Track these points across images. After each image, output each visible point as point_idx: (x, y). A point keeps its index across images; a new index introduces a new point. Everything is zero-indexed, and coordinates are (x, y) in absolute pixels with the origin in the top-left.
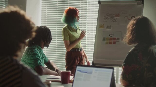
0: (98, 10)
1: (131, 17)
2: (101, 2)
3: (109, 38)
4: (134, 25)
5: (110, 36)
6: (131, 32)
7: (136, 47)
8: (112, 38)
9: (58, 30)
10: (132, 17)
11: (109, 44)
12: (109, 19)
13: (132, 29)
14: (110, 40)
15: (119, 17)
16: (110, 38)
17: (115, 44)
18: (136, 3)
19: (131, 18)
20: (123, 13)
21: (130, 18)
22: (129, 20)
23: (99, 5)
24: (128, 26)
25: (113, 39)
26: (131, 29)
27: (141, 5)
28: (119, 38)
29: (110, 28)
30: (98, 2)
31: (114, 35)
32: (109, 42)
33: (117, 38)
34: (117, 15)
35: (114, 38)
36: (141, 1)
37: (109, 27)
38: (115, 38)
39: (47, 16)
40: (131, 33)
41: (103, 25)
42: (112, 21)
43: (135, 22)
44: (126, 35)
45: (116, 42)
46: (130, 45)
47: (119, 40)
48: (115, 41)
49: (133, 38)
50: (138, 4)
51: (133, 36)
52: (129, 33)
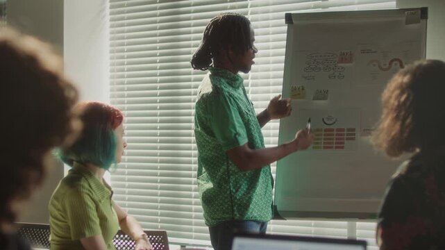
0: (284, 50)
1: (390, 60)
2: (293, 19)
3: (321, 130)
4: (403, 89)
5: (325, 123)
6: (395, 115)
7: (414, 159)
8: (332, 130)
9: (161, 108)
10: (390, 64)
11: (325, 148)
12: (320, 69)
13: (399, 102)
14: (325, 135)
15: (352, 63)
16: (326, 130)
17: (342, 148)
18: (404, 19)
19: (388, 65)
20: (363, 52)
21: (385, 65)
22: (384, 70)
23: (286, 28)
24: (386, 94)
25: (335, 133)
26: (396, 103)
27: (419, 22)
28: (354, 130)
29: (325, 98)
30: (284, 20)
31: (336, 120)
32: (323, 141)
33: (349, 130)
34: (346, 58)
35: (338, 130)
36: (420, 11)
37: (321, 95)
38: (343, 130)
39: (126, 67)
40: (397, 118)
41: (303, 89)
42: (329, 77)
43: (406, 79)
44: (379, 125)
45: (345, 141)
46: (396, 155)
47: (354, 134)
48: (343, 139)
49: (401, 131)
50: (408, 22)
51: (402, 125)
52: (390, 117)
